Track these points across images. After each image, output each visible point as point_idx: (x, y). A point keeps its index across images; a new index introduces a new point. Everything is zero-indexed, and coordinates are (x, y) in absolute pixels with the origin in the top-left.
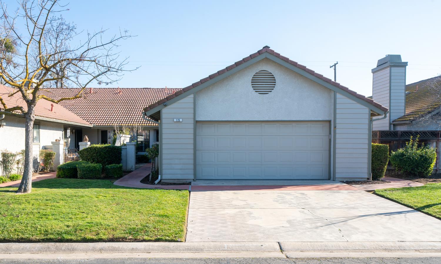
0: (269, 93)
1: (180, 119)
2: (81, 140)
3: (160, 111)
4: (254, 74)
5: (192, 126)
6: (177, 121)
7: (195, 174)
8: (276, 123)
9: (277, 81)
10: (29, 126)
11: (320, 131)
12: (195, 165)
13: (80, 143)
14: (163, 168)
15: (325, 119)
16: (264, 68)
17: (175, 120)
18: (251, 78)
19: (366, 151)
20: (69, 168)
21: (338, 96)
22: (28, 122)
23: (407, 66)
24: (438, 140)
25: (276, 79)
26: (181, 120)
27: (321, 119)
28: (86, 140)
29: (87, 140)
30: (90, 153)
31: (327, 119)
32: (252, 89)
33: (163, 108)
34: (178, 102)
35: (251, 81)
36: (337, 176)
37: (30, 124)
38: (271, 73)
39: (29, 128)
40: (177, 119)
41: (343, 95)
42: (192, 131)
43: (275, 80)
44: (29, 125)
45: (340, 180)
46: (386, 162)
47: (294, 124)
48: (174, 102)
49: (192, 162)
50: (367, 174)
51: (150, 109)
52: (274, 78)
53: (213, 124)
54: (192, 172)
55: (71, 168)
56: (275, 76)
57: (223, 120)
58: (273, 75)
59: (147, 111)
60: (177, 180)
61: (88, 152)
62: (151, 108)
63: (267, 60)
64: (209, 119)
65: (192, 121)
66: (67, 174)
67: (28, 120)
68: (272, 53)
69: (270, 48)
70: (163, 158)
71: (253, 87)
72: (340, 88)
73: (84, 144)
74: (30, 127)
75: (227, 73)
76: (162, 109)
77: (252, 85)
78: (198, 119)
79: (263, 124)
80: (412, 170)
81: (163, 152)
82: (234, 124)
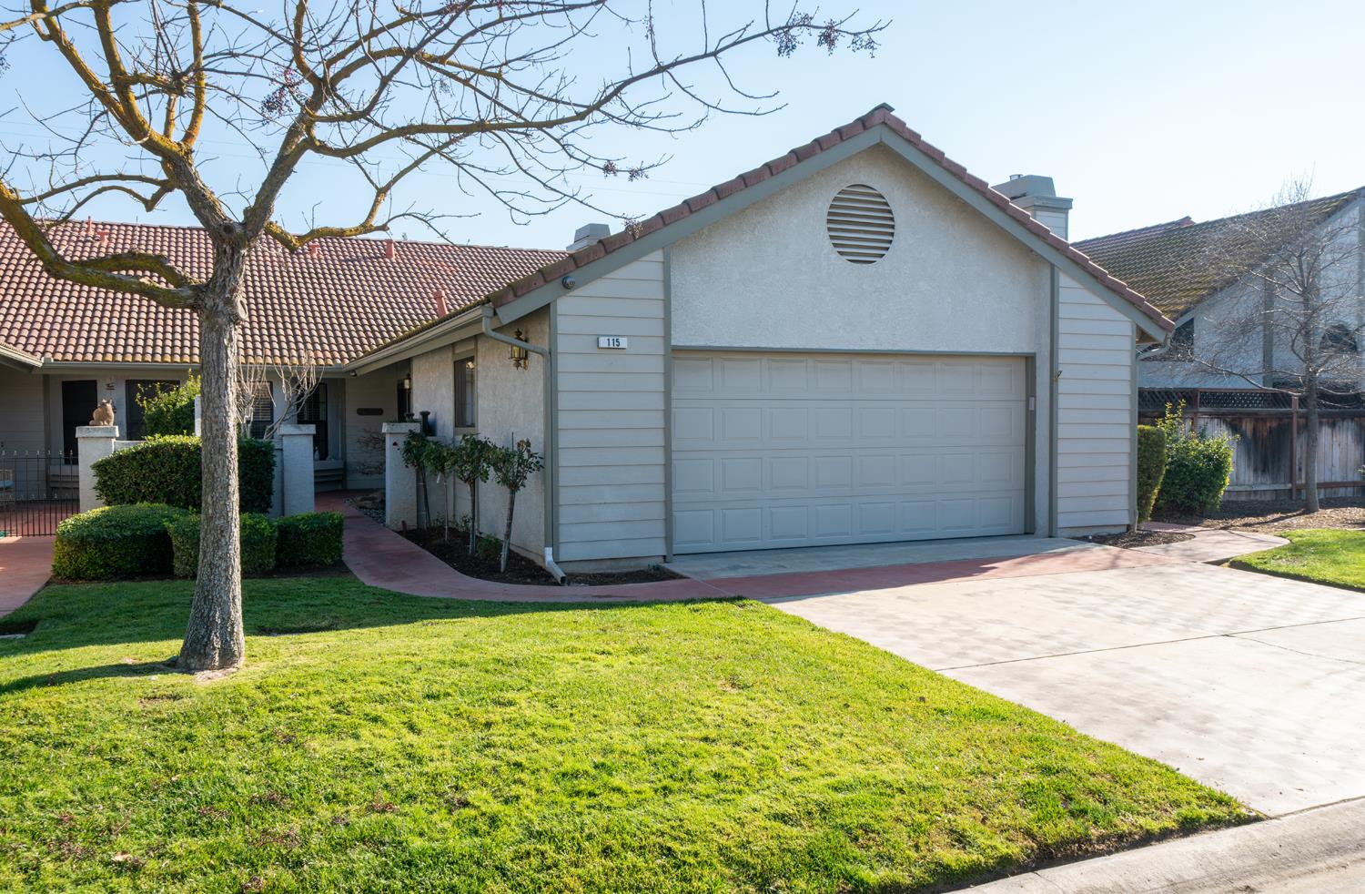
0: (878, 259)
1: (621, 340)
2: (86, 421)
3: (549, 304)
4: (835, 194)
5: (658, 365)
6: (611, 346)
7: (669, 539)
8: (890, 359)
9: (898, 222)
10: (226, 347)
11: (1001, 387)
12: (668, 504)
13: (81, 432)
14: (562, 520)
15: (1020, 351)
16: (863, 179)
17: (603, 342)
18: (826, 209)
19: (1125, 447)
20: (125, 537)
21: (1064, 280)
22: (221, 327)
23: (1070, 211)
24: (1196, 413)
25: (895, 216)
26: (624, 343)
27: (1010, 350)
28: (105, 417)
29: (109, 416)
30: (152, 471)
31: (1026, 349)
32: (828, 243)
33: (560, 296)
34: (611, 275)
35: (826, 217)
36: (1062, 521)
37: (231, 340)
38: (881, 197)
39: (227, 357)
40: (611, 339)
41: (1074, 278)
42: (657, 383)
43: (892, 219)
44: (226, 342)
45: (1067, 533)
46: (1158, 477)
47: (939, 364)
48: (600, 276)
49: (659, 493)
50: (1126, 512)
51: (516, 296)
52: (890, 212)
53: (708, 359)
54: (659, 529)
55: (133, 536)
56: (892, 207)
57: (745, 345)
58: (886, 204)
59: (502, 305)
60: (608, 563)
61: (142, 465)
62: (519, 294)
63: (881, 150)
64: (701, 342)
65: (659, 348)
66: (120, 563)
67: (222, 320)
68: (898, 128)
69: (893, 113)
70: (561, 483)
71: (832, 237)
72: (1068, 257)
73: (99, 434)
74: (229, 352)
75: (770, 183)
76: (555, 301)
77: (830, 229)
78: (678, 339)
79: (856, 362)
80: (1187, 497)
81: (562, 462)
82: (773, 360)
